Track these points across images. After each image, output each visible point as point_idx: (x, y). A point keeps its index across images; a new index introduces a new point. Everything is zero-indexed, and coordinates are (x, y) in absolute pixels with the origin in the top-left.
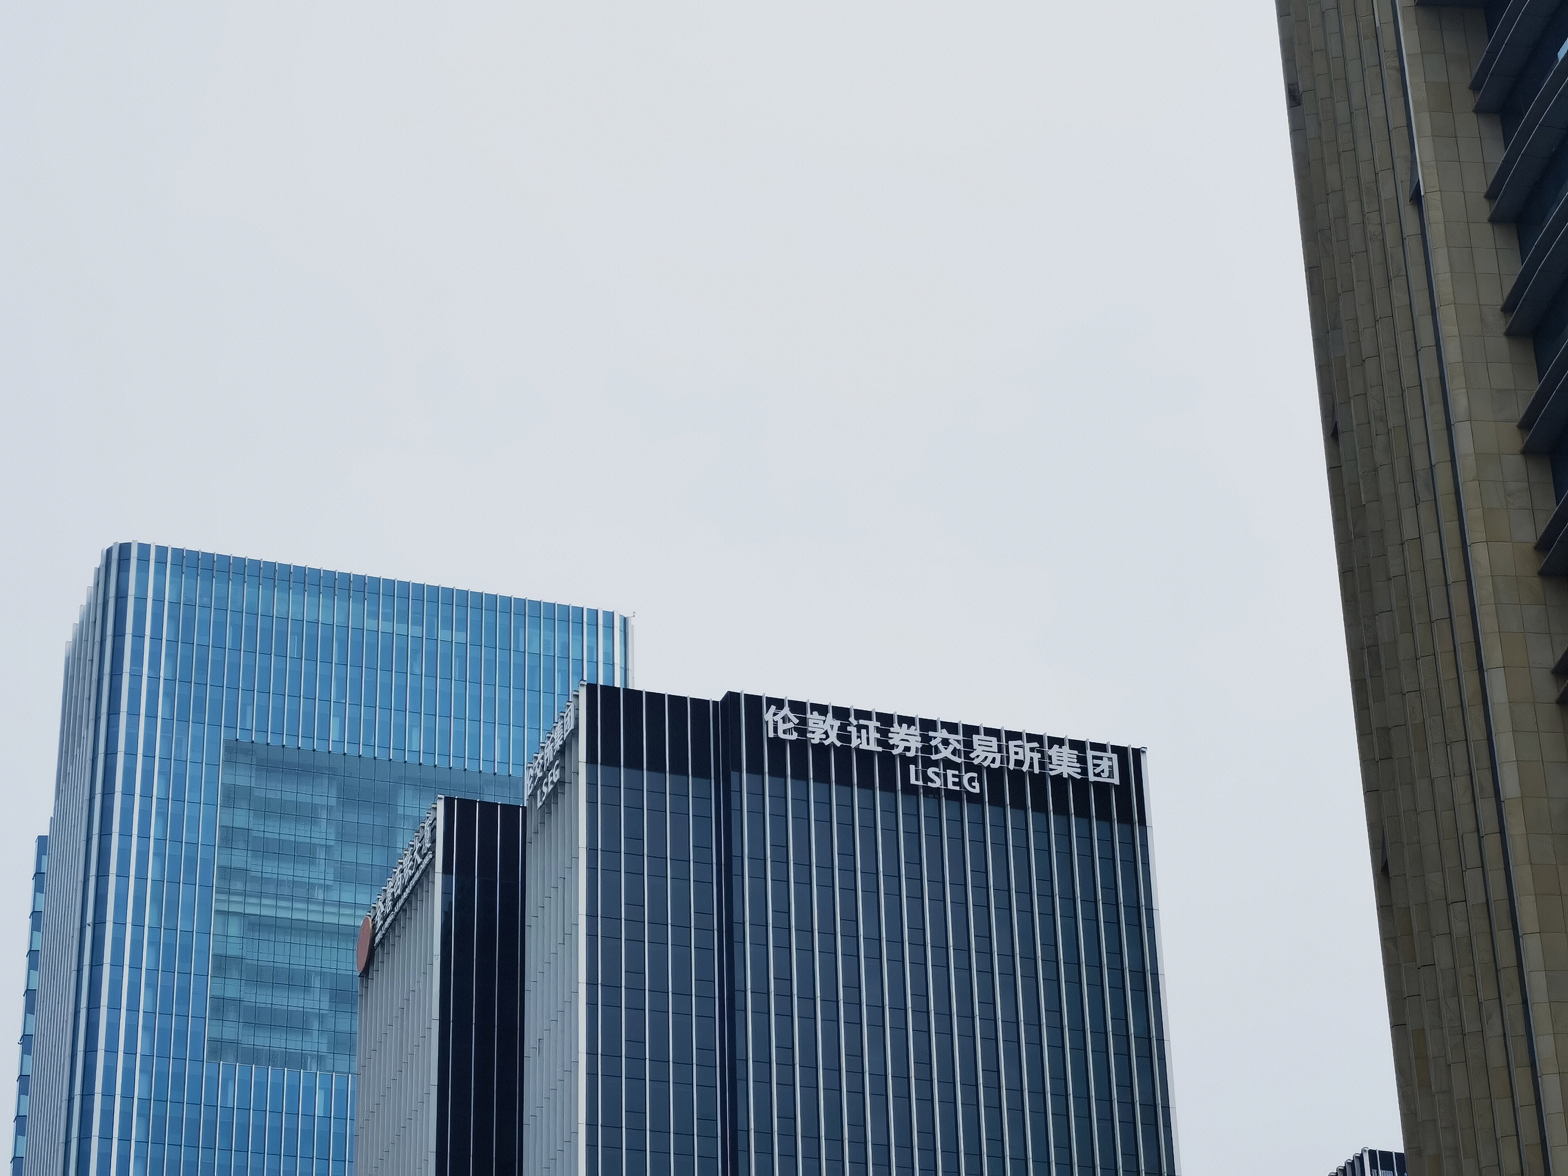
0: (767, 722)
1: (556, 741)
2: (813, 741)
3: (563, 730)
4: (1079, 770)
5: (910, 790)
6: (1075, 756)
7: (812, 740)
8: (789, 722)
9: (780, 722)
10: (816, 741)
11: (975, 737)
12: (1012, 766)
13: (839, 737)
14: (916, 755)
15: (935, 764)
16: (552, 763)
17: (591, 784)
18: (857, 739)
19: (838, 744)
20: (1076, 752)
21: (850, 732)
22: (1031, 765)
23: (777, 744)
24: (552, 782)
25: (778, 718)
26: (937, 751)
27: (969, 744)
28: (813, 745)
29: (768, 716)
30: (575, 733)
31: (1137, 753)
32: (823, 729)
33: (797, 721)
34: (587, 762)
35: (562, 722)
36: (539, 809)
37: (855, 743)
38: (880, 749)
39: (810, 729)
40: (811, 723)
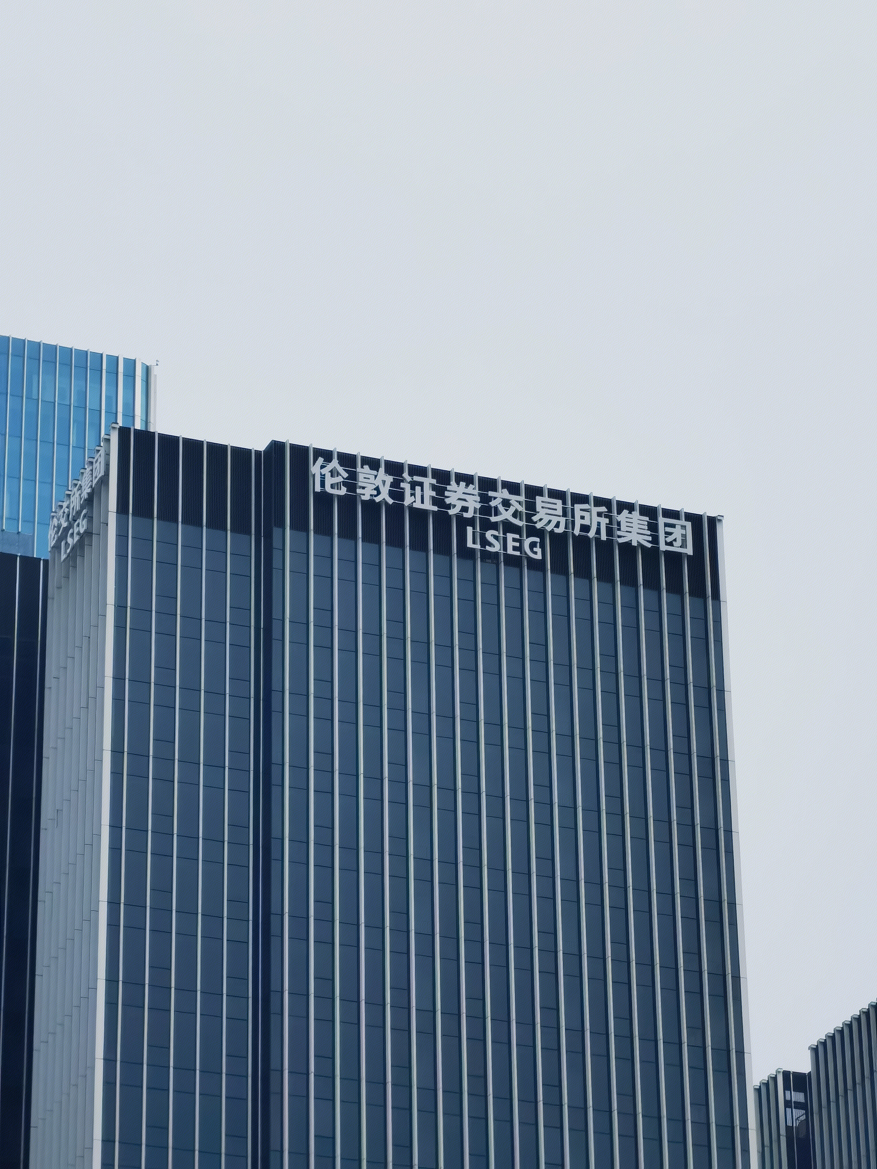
0: (314, 475)
1: (83, 488)
2: (364, 498)
3: (92, 477)
4: (650, 538)
5: (466, 554)
6: (646, 523)
7: (361, 496)
8: (338, 476)
9: (328, 476)
10: (367, 498)
11: (538, 499)
12: (577, 532)
13: (391, 494)
14: (473, 516)
15: (494, 526)
16: (79, 513)
17: (122, 536)
18: (411, 496)
19: (390, 501)
20: (647, 519)
21: (403, 489)
22: (598, 532)
23: (323, 499)
24: (78, 533)
25: (326, 471)
26: (497, 513)
27: (531, 507)
28: (364, 502)
29: (315, 469)
30: (104, 480)
31: (713, 522)
32: (374, 484)
33: (346, 475)
34: (117, 512)
35: (91, 468)
36: (63, 562)
37: (408, 500)
38: (435, 509)
39: (360, 484)
40: (361, 477)
